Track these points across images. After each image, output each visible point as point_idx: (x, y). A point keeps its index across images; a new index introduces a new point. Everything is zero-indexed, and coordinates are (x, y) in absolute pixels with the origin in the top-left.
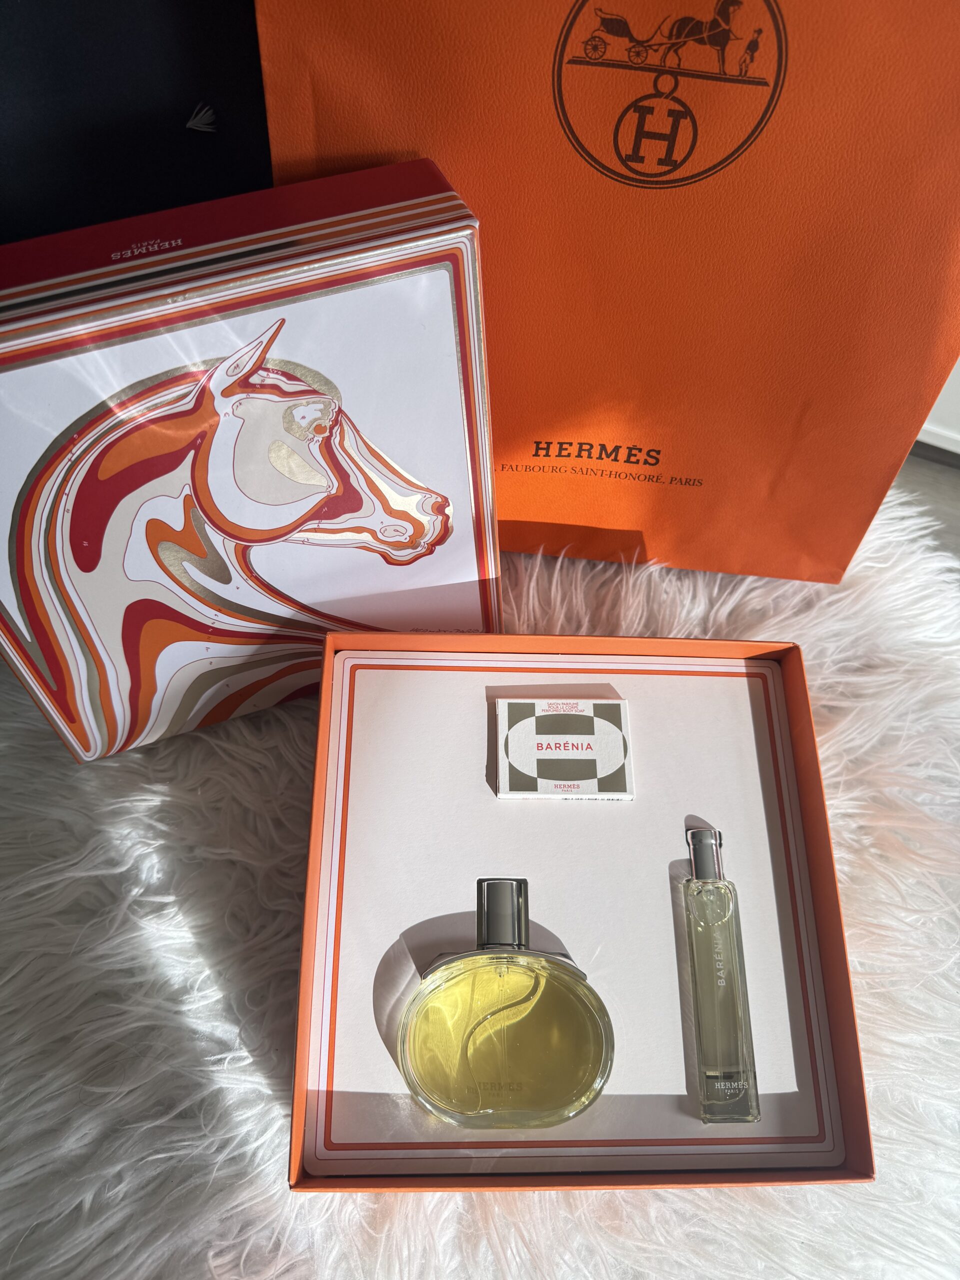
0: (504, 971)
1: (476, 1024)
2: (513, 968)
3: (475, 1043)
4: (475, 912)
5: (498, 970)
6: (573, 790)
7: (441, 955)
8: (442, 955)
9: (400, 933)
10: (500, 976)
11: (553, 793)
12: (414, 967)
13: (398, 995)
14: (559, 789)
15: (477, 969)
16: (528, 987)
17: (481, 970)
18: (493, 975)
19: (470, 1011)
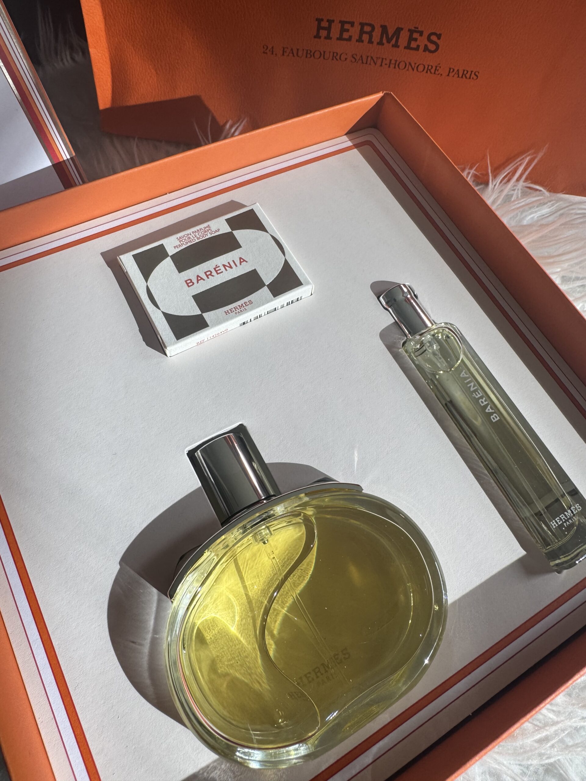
0: (266, 534)
1: (264, 615)
2: (275, 524)
3: (272, 635)
4: (200, 488)
5: (259, 537)
6: (246, 307)
7: (181, 558)
8: (183, 558)
9: (119, 559)
10: (264, 543)
11: (227, 320)
12: (155, 591)
13: (149, 636)
14: (231, 314)
15: (233, 549)
16: (300, 538)
17: (238, 549)
18: (257, 547)
19: (250, 602)
